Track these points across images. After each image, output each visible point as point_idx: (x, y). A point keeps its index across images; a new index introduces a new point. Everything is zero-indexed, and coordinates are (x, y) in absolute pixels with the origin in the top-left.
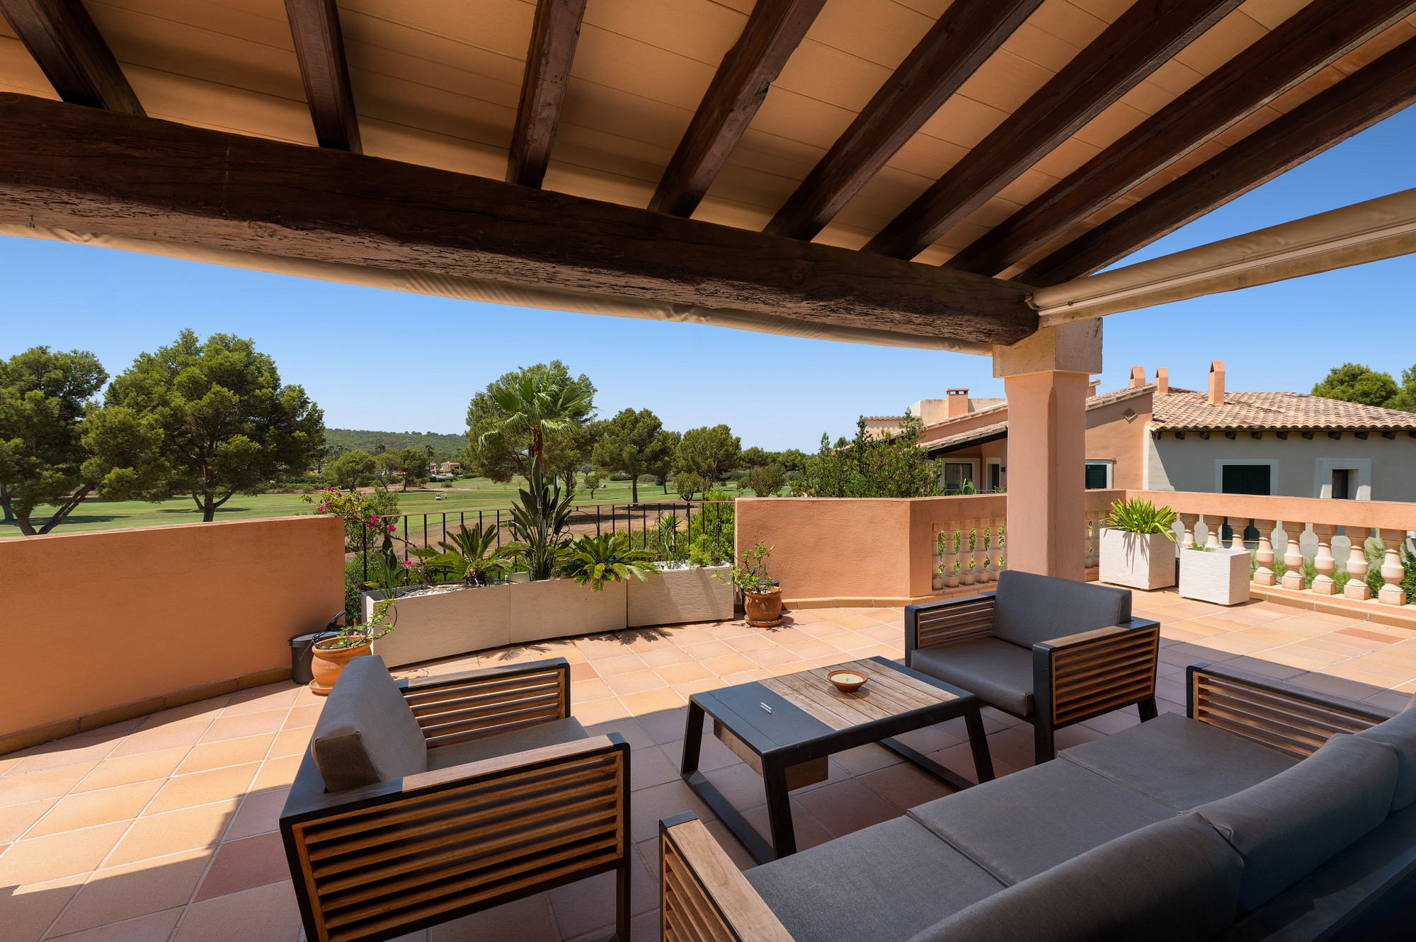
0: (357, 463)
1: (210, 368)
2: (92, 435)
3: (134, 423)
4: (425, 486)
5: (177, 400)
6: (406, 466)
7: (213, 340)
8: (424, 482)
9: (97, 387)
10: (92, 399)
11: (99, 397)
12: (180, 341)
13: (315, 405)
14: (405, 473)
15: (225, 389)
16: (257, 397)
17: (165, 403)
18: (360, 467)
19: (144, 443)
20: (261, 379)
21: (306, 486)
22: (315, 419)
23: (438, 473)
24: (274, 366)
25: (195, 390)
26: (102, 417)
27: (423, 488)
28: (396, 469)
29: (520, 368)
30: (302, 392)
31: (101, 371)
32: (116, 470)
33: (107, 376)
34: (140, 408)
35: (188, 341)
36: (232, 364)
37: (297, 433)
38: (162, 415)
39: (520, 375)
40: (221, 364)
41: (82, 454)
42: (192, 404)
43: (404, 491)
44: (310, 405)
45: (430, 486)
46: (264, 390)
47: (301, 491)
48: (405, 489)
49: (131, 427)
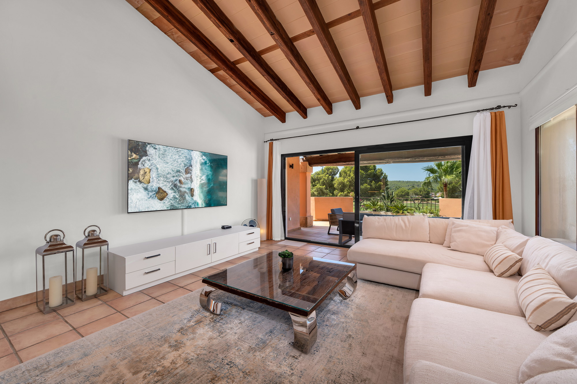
0: (403, 193)
2: (336, 184)
3: (343, 181)
6: (422, 194)
8: (428, 200)
9: (337, 173)
10: (336, 176)
11: (338, 175)
13: (385, 174)
14: (421, 197)
18: (403, 194)
19: (345, 186)
22: (385, 178)
23: (435, 197)
26: (338, 180)
27: (428, 202)
28: (418, 195)
30: (382, 170)
33: (339, 170)
34: (344, 178)
38: (349, 179)
41: (335, 189)
44: (384, 174)
45: (431, 202)
48: (421, 202)
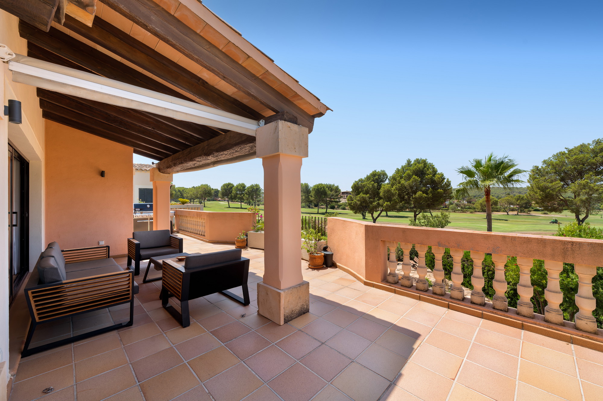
1: (413, 170)
2: (383, 193)
4: (530, 213)
5: (403, 181)
6: (518, 203)
7: (415, 161)
8: (530, 211)
9: (386, 180)
10: (384, 183)
11: (386, 182)
12: (407, 163)
13: (448, 179)
14: (518, 206)
15: (416, 177)
16: (426, 178)
17: (399, 183)
19: (393, 195)
20: (428, 172)
21: (471, 210)
24: (434, 167)
25: (409, 177)
26: (386, 188)
27: (529, 214)
28: (512, 204)
29: (566, 148)
30: (443, 175)
31: (386, 175)
32: (386, 203)
33: (388, 176)
34: (393, 185)
35: (409, 162)
36: (419, 168)
37: (439, 190)
38: (398, 186)
39: (567, 152)
40: (416, 169)
41: (380, 198)
42: (407, 182)
43: (518, 215)
44: (446, 180)
45: (533, 213)
46: (429, 176)
47: (469, 212)
48: (518, 214)
49: (390, 190)
